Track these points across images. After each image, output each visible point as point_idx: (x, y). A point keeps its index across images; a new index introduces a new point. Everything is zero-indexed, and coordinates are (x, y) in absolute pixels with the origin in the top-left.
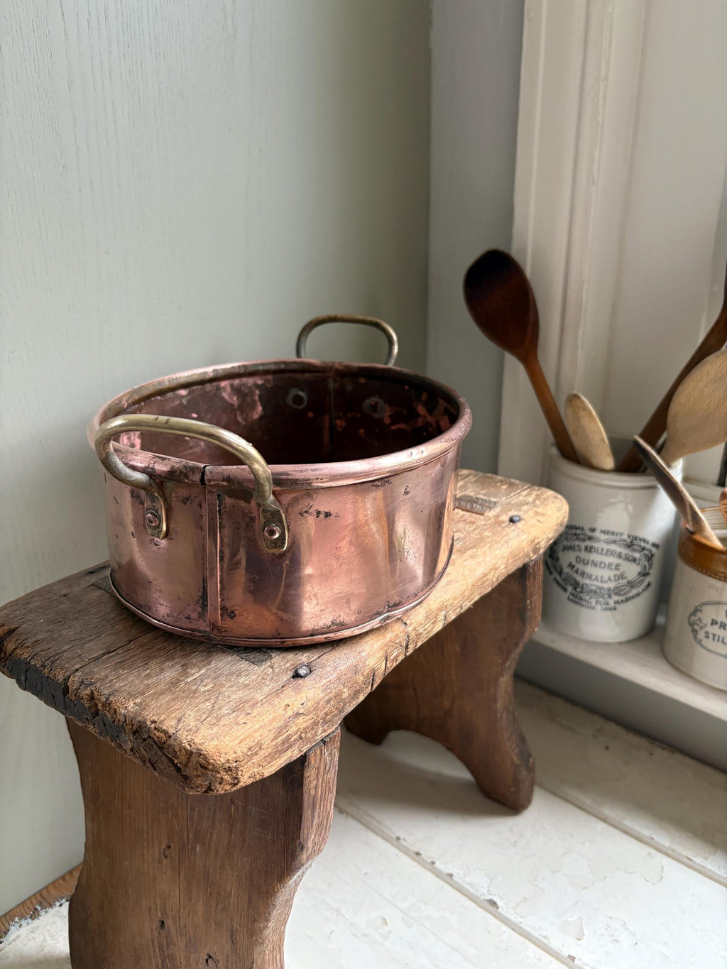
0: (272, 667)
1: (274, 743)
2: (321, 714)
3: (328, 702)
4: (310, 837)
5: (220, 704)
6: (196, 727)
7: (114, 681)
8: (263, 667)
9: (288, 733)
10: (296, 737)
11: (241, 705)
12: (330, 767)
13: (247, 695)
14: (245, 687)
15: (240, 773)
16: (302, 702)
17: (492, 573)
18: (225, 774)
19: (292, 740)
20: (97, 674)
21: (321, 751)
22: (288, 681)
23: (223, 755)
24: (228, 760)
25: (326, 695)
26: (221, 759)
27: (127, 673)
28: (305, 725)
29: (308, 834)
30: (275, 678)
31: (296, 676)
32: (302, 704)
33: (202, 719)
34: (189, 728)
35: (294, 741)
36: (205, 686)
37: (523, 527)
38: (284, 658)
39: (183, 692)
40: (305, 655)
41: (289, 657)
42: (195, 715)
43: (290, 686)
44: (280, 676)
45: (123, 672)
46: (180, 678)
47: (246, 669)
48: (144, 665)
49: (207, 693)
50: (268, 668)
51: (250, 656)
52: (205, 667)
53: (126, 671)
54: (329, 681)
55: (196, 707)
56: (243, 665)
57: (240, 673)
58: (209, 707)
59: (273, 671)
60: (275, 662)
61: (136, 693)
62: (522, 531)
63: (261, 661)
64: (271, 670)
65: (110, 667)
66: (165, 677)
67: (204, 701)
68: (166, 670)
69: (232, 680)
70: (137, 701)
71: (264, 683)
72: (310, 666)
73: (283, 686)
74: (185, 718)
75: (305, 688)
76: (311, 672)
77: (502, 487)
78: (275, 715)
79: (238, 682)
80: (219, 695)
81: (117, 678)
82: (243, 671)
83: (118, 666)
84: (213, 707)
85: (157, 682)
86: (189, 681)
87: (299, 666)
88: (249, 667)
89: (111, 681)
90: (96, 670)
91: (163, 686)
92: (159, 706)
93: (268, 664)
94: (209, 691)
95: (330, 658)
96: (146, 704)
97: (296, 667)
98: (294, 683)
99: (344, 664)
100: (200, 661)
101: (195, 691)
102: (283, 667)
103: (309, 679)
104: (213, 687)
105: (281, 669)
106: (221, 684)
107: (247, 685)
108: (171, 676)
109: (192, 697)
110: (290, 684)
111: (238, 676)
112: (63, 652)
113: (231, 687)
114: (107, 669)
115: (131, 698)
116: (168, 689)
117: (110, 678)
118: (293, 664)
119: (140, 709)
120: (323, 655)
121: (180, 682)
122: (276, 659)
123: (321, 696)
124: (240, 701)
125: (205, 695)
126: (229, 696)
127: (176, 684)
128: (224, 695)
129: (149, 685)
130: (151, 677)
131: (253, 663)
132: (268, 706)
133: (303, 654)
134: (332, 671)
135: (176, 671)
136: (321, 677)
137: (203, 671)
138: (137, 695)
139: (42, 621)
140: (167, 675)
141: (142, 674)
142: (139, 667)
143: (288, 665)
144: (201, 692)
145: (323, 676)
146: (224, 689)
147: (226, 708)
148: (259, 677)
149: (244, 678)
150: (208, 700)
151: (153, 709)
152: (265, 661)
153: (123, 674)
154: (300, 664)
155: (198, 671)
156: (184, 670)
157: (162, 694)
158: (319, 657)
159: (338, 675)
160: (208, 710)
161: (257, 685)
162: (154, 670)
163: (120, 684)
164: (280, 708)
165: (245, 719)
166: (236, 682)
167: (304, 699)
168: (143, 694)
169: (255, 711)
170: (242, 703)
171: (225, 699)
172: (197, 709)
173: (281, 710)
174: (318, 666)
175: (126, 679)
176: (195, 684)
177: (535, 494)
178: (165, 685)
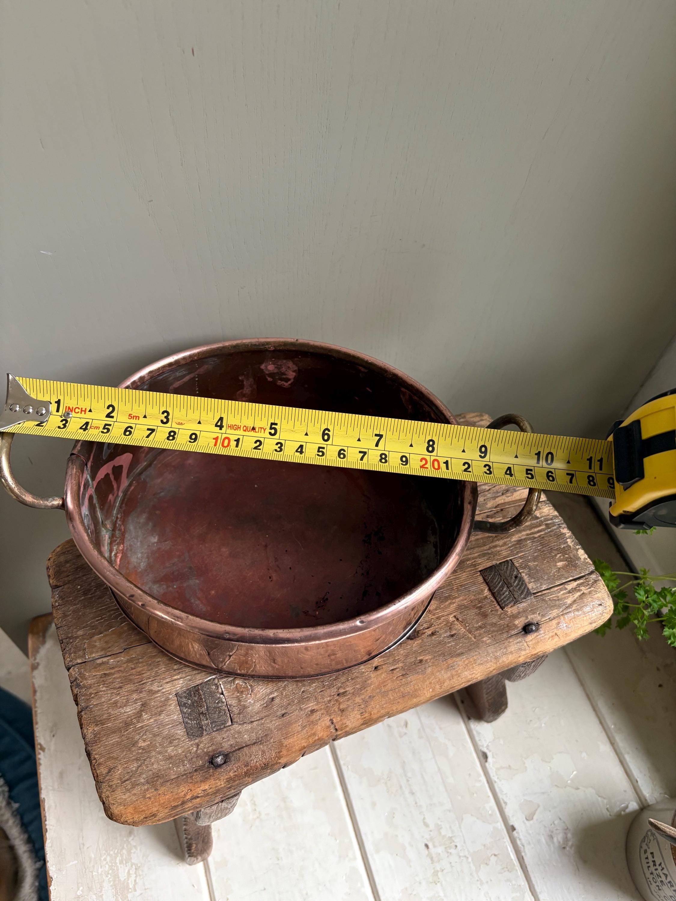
0: (198, 745)
3: (230, 788)
5: (143, 769)
6: (116, 786)
7: (93, 696)
8: (192, 742)
10: (192, 808)
11: (156, 779)
13: (165, 771)
14: (168, 759)
16: (204, 789)
20: (86, 679)
22: (203, 766)
27: (104, 691)
28: (201, 802)
30: (194, 759)
31: (211, 762)
32: (204, 791)
33: (124, 779)
34: (111, 783)
36: (144, 741)
37: (531, 640)
38: (212, 739)
39: (127, 739)
40: (229, 743)
41: (216, 740)
42: (121, 772)
43: (200, 772)
44: (199, 759)
45: (102, 687)
46: (133, 720)
47: (180, 737)
48: (118, 688)
49: (140, 751)
50: (194, 746)
51: (190, 724)
52: (155, 717)
53: (104, 689)
54: (236, 775)
55: (126, 764)
56: (181, 731)
57: (174, 740)
58: (134, 769)
59: (196, 751)
60: (203, 741)
61: (99, 720)
62: (527, 645)
63: (194, 734)
64: (195, 749)
65: (97, 676)
66: (125, 712)
67: (134, 759)
68: (130, 704)
69: (165, 745)
70: (96, 729)
71: (183, 761)
72: (227, 757)
73: (196, 771)
74: (114, 771)
75: (212, 778)
76: (225, 762)
77: (558, 564)
78: (176, 797)
79: (167, 751)
80: (148, 758)
81: (96, 693)
82: (176, 739)
83: (102, 679)
84: (137, 770)
85: (118, 715)
86: (137, 727)
87: (218, 754)
88: (183, 736)
89: (91, 694)
90: (87, 674)
91: (118, 723)
92: (106, 745)
93: (197, 741)
94: (143, 749)
95: (247, 752)
96: (99, 737)
97: (215, 754)
98: (206, 770)
99: (257, 762)
100: (156, 707)
101: (135, 744)
102: (205, 750)
103: (219, 770)
104: (148, 745)
105: (203, 751)
106: (155, 746)
107: (171, 757)
108: (129, 713)
109: (130, 750)
110: (202, 770)
111: (171, 743)
112: (77, 637)
113: (160, 753)
114: (95, 677)
115: (94, 722)
116: (119, 730)
117: (91, 691)
118: (214, 750)
119: (93, 740)
120: (243, 747)
121: (131, 725)
122: (205, 739)
123: (223, 786)
124: (157, 774)
125: (139, 753)
126: (153, 764)
127: (128, 725)
128: (150, 761)
129: (111, 716)
130: (117, 706)
131: (188, 734)
132: (174, 787)
133: (228, 740)
134: (243, 766)
135: (135, 709)
136: (230, 770)
137: (152, 720)
138: (98, 723)
139: (79, 587)
140: (128, 710)
141: (113, 699)
142: (114, 689)
143: (210, 749)
144: (138, 746)
145: (233, 769)
146: (153, 753)
147: (144, 776)
148: (183, 752)
149: (173, 747)
150: (137, 760)
151: (101, 746)
152: (197, 736)
153: (101, 691)
154: (220, 752)
155: (148, 718)
156: (141, 711)
157: (114, 732)
158: (239, 749)
159: (247, 770)
160: (132, 771)
161: (178, 761)
162: (122, 698)
163: (94, 702)
164: (183, 791)
165: (151, 794)
166: (166, 749)
167: (207, 787)
168: (103, 724)
169: (163, 789)
170: (157, 777)
171: (149, 766)
172: (125, 766)
173: (183, 793)
174: (233, 758)
175: (100, 697)
176: (139, 734)
177: (582, 592)
178: (120, 723)
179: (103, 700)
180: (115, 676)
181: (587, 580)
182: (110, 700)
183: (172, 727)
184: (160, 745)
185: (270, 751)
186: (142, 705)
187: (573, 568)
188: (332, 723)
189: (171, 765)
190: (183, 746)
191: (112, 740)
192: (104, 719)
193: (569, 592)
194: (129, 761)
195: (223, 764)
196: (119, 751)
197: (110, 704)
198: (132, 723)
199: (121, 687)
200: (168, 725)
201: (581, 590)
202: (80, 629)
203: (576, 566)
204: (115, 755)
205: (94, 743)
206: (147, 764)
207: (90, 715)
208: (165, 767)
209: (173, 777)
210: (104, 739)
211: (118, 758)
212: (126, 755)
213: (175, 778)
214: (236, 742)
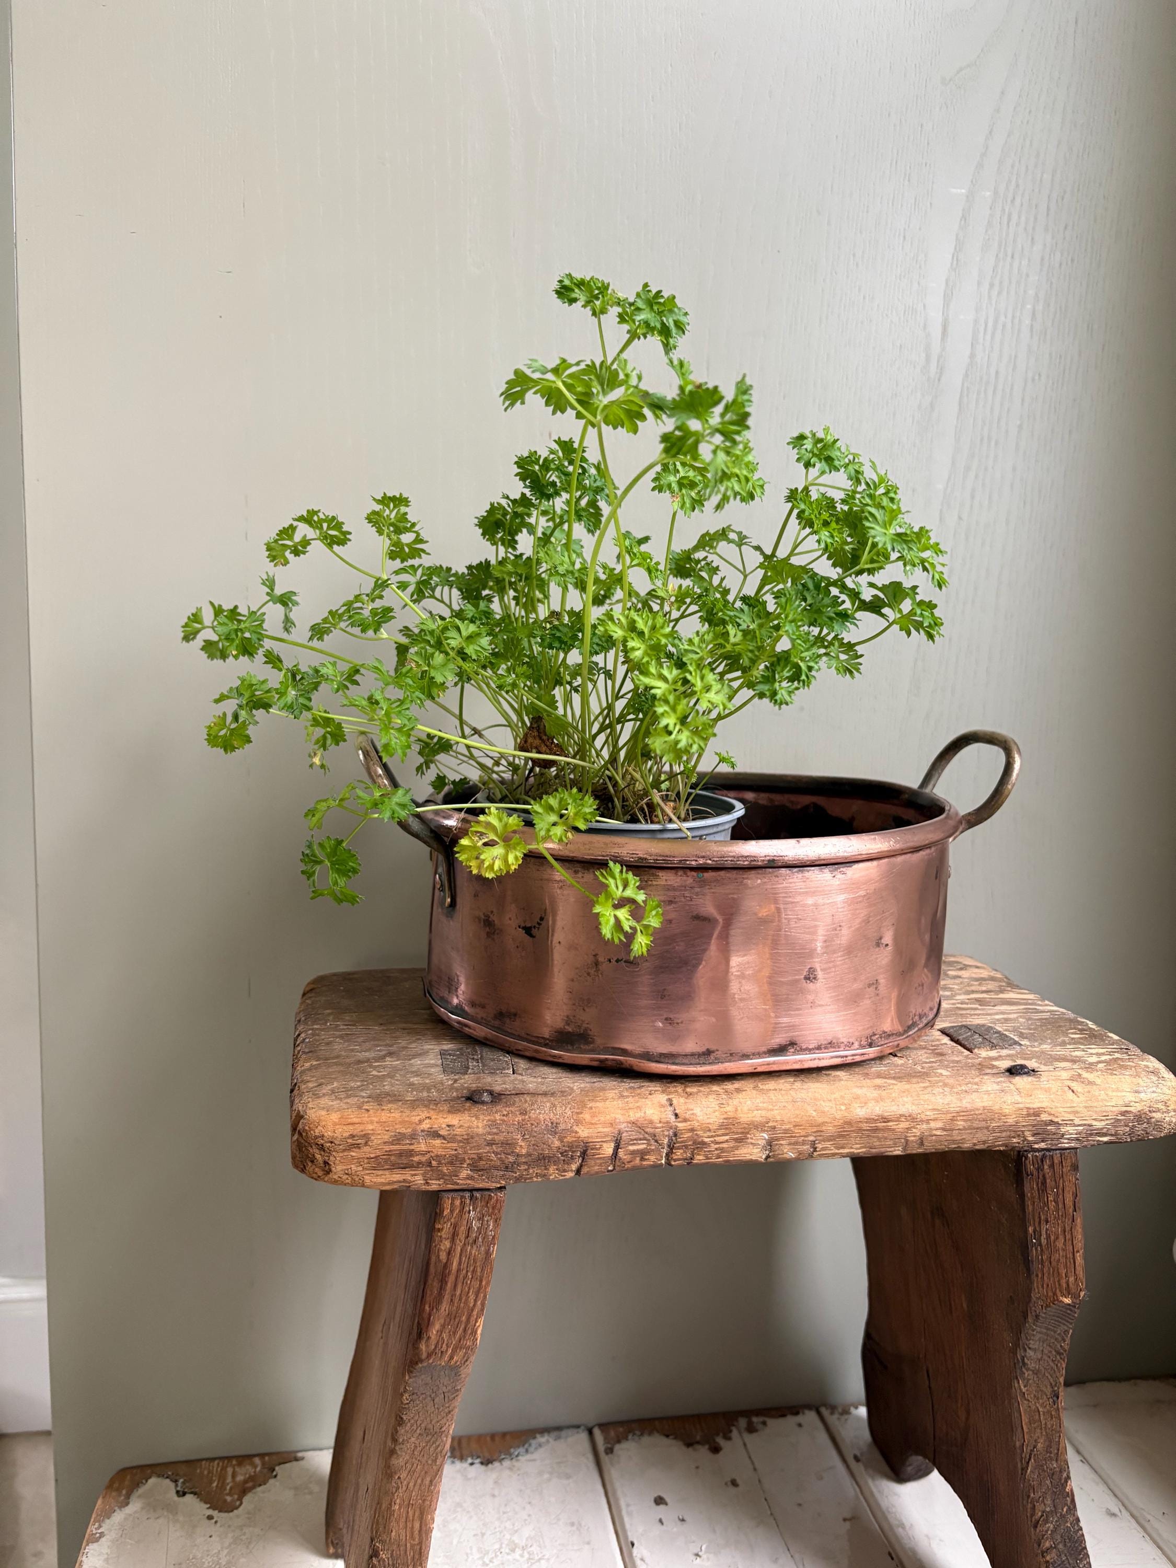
0: (457, 1081)
1: (387, 1148)
2: (472, 1153)
3: (490, 1143)
4: (433, 1324)
5: (368, 1088)
8: (449, 1077)
9: (412, 1147)
10: (424, 1159)
12: (477, 1238)
14: (409, 1085)
15: (332, 1158)
16: (450, 1124)
17: (903, 1125)
18: (317, 1151)
19: (416, 1159)
21: (463, 1204)
22: (458, 1098)
23: (320, 1128)
24: (323, 1136)
25: (489, 1133)
26: (317, 1131)
28: (441, 1152)
29: (430, 1315)
30: (446, 1091)
31: (472, 1097)
32: (448, 1126)
33: (337, 1092)
35: (419, 1163)
36: (379, 1072)
37: (1025, 1084)
38: (479, 1079)
39: (356, 1070)
41: (484, 1080)
42: (336, 1087)
43: (451, 1104)
44: (453, 1091)
46: (371, 1060)
47: (432, 1073)
48: (361, 1042)
49: (371, 1077)
50: (451, 1081)
51: (451, 1066)
52: (402, 1061)
54: (503, 1120)
56: (436, 1070)
57: (423, 1074)
59: (452, 1084)
60: (464, 1078)
62: (1016, 1089)
63: (453, 1073)
66: (361, 1056)
67: (359, 1081)
68: (371, 1051)
69: (408, 1076)
70: (315, 1063)
71: (429, 1090)
72: (496, 1097)
73: (445, 1100)
75: (466, 1113)
76: (492, 1102)
78: (406, 1119)
80: (379, 1082)
82: (427, 1074)
84: (359, 1087)
85: (351, 1056)
86: (373, 1064)
87: (483, 1092)
88: (437, 1073)
92: (324, 1071)
93: (455, 1077)
94: (376, 1076)
95: (528, 1100)
96: (317, 1067)
97: (480, 1091)
98: (460, 1103)
99: (540, 1113)
100: (409, 1055)
101: (366, 1073)
102: (466, 1086)
103: (481, 1107)
104: (384, 1075)
105: (463, 1086)
106: (394, 1076)
107: (412, 1085)
108: (368, 1056)
109: (356, 1075)
110: (454, 1102)
111: (417, 1075)
113: (398, 1080)
115: (315, 1059)
116: (348, 1064)
118: (479, 1088)
120: (523, 1094)
122: (469, 1076)
123: (480, 1131)
125: (368, 1078)
126: (384, 1086)
127: (361, 1063)
128: (381, 1084)
129: (341, 1056)
130: (352, 1051)
131: (445, 1072)
132: (407, 1109)
133: (503, 1084)
134: (517, 1112)
135: (377, 1055)
136: (497, 1111)
137: (397, 1062)
140: (365, 1055)
141: (349, 1047)
142: (354, 1042)
143: (474, 1086)
145: (501, 1111)
146: (389, 1080)
147: (368, 1092)
148: (433, 1083)
149: (419, 1078)
150: (363, 1081)
151: (317, 1071)
152: (457, 1073)
154: (488, 1091)
155: (393, 1060)
156: (385, 1056)
157: (340, 1065)
158: (517, 1094)
159: (523, 1120)
160: (352, 1087)
161: (421, 1088)
162: (363, 1048)
164: (418, 1116)
165: (371, 1107)
166: (409, 1079)
167: (455, 1122)
168: (327, 1060)
169: (390, 1106)
170: (386, 1095)
171: (378, 1087)
172: (344, 1083)
173: (418, 1118)
174: (505, 1101)
176: (374, 1068)
178: (350, 1061)
180: (360, 1036)
182: (345, 1048)
183: (425, 1067)
184: (401, 1076)
185: (564, 1107)
186: (389, 1053)
187: (1098, 1040)
188: (671, 1105)
189: (410, 1090)
190: (435, 1079)
193: (1092, 1054)
194: (351, 1081)
195: (488, 1103)
196: (340, 1075)
197: (343, 1050)
198: (367, 1062)
199: (364, 1042)
200: (420, 1066)
203: (1103, 1039)
204: (333, 1076)
206: (376, 1085)
208: (401, 1090)
209: (408, 1099)
210: (323, 1068)
211: (336, 1078)
212: (348, 1077)
213: (411, 1100)
214: (515, 1088)
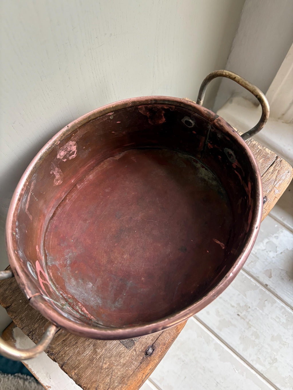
0: (135, 350)
5: (114, 379)
7: (63, 356)
8: (131, 350)
11: (123, 379)
13: (125, 373)
14: (124, 366)
16: (149, 369)
20: (55, 349)
22: (143, 358)
27: (68, 350)
30: (137, 358)
31: (146, 354)
36: (105, 364)
37: (266, 206)
38: (141, 343)
39: (96, 368)
40: (150, 339)
41: (143, 342)
42: (103, 386)
43: (144, 362)
44: (139, 356)
45: (66, 348)
46: (94, 356)
47: (123, 351)
48: (76, 344)
49: (107, 370)
50: (134, 352)
51: (125, 342)
52: (104, 348)
53: (68, 349)
54: (162, 353)
55: (103, 381)
56: (122, 348)
57: (121, 355)
58: (109, 381)
59: (136, 353)
60: (136, 347)
61: (75, 366)
62: (266, 210)
63: (130, 346)
64: (135, 353)
65: (60, 344)
66: (86, 355)
67: (106, 376)
68: (87, 349)
69: (118, 360)
70: (76, 372)
71: (132, 362)
72: (153, 347)
73: (141, 363)
74: (99, 388)
75: (151, 362)
76: (153, 350)
77: (260, 161)
78: (138, 381)
79: (120, 362)
80: (112, 372)
81: (65, 353)
82: (122, 353)
83: (64, 344)
84: (111, 381)
85: (84, 358)
86: (97, 359)
87: (147, 348)
88: (125, 350)
89: (62, 355)
90: (54, 346)
91: (86, 362)
92: (86, 377)
93: (133, 348)
94: (108, 368)
95: (162, 338)
96: (80, 375)
97: (146, 349)
98: (146, 360)
99: (169, 340)
100: (102, 343)
101: (101, 368)
102: (140, 350)
103: (152, 356)
104: (109, 365)
105: (139, 351)
106: (113, 363)
107: (124, 364)
108: (89, 354)
109: (101, 373)
110: (144, 361)
111: (120, 357)
112: (36, 329)
113: (117, 365)
114: (59, 345)
115: (73, 369)
116: (89, 365)
117: (61, 353)
118: (145, 348)
119: (78, 378)
120: (158, 337)
121: (94, 360)
122: (137, 344)
123: (158, 361)
124: (122, 376)
125: (106, 371)
126: (117, 373)
127: (92, 361)
128: (115, 372)
129: (80, 361)
130: (80, 354)
131: (127, 347)
132: (135, 378)
133: (149, 338)
134: (163, 346)
135: (91, 350)
136: (158, 352)
137: (103, 351)
138: (75, 368)
139: (21, 301)
140: (87, 353)
141: (76, 351)
142: (73, 345)
143: (143, 348)
144: (104, 368)
145: (159, 351)
146: (114, 367)
147: (116, 381)
148: (129, 358)
149: (123, 359)
150: (108, 375)
151: (84, 379)
152: (132, 346)
153: (67, 351)
154: (148, 347)
155: (101, 350)
156: (95, 349)
157: (87, 368)
158: (157, 339)
159: (166, 347)
160: (108, 383)
161: (129, 364)
162: (81, 348)
163: (66, 358)
164: (140, 377)
165: (125, 388)
166: (119, 362)
167: (151, 367)
168: (78, 367)
169: (129, 382)
170: (123, 378)
171: (116, 375)
172: (103, 382)
174: (156, 346)
175: (68, 354)
176: (101, 362)
177: (278, 170)
178: (87, 362)
179: (71, 355)
180: (70, 338)
181: (277, 163)
182: (74, 353)
183: (116, 348)
184: (115, 361)
185: (172, 331)
186: (93, 345)
187: (268, 160)
189: (127, 368)
190: (128, 355)
191: (88, 373)
192: (78, 364)
193: (272, 173)
194: (103, 379)
195: (153, 351)
196: (95, 376)
197: (76, 355)
198: (93, 358)
199: (77, 343)
200: (114, 348)
201: (277, 169)
202: (35, 324)
203: (269, 158)
204: (94, 380)
205: (79, 380)
206: (114, 375)
207: (68, 366)
208: (124, 371)
209: (131, 373)
210: (83, 375)
211: (97, 380)
212: (100, 376)
213: (133, 373)
214: (154, 337)
